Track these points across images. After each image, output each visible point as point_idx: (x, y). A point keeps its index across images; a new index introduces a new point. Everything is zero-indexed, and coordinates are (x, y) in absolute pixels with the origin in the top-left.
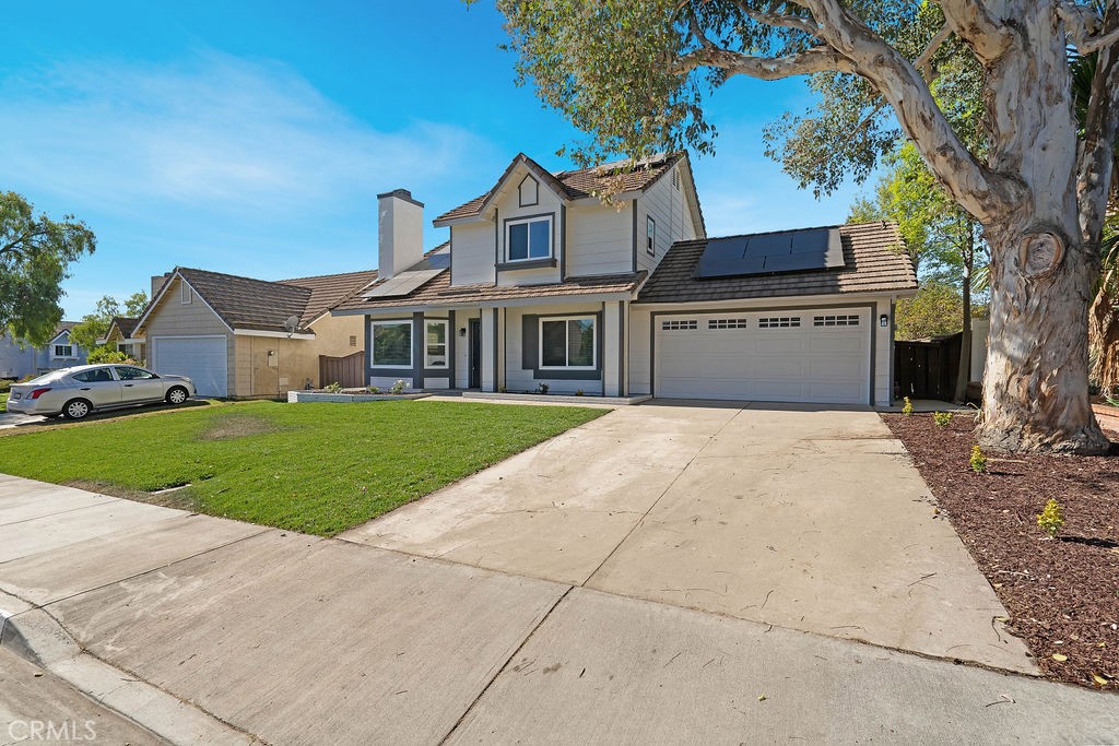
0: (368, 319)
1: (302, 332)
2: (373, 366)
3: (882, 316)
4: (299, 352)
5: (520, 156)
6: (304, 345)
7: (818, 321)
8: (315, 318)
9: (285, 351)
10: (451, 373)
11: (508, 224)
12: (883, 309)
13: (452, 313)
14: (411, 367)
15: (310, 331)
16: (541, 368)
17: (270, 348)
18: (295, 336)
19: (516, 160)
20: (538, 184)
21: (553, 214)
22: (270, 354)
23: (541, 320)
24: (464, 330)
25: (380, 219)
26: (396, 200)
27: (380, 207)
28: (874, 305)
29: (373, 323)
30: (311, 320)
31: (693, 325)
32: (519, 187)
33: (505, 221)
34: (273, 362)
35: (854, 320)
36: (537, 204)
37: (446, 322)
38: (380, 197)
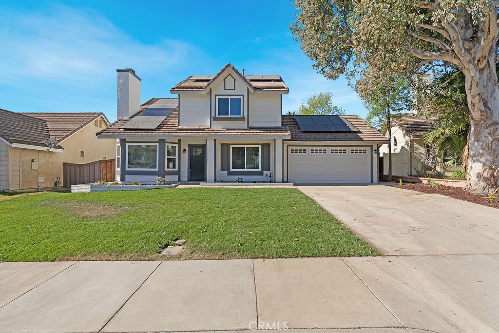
0: (123, 142)
1: (55, 147)
2: (127, 169)
3: (375, 150)
4: (51, 160)
5: (229, 65)
6: (54, 156)
7: (353, 151)
8: (63, 139)
9: (42, 159)
10: (178, 173)
11: (217, 97)
12: (375, 148)
13: (179, 140)
14: (157, 169)
15: (60, 147)
16: (231, 170)
17: (34, 157)
18: (52, 150)
19: (227, 66)
20: (235, 80)
21: (243, 96)
22: (33, 161)
23: (231, 147)
24: (185, 150)
25: (118, 84)
26: (130, 74)
27: (119, 77)
28: (371, 146)
29: (127, 144)
30: (61, 140)
31: (305, 151)
32: (224, 80)
33: (216, 96)
34: (35, 166)
35: (365, 151)
36: (234, 89)
37: (177, 146)
38: (118, 71)
